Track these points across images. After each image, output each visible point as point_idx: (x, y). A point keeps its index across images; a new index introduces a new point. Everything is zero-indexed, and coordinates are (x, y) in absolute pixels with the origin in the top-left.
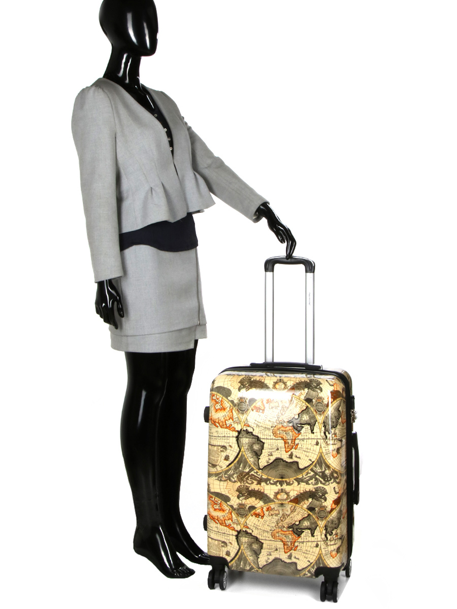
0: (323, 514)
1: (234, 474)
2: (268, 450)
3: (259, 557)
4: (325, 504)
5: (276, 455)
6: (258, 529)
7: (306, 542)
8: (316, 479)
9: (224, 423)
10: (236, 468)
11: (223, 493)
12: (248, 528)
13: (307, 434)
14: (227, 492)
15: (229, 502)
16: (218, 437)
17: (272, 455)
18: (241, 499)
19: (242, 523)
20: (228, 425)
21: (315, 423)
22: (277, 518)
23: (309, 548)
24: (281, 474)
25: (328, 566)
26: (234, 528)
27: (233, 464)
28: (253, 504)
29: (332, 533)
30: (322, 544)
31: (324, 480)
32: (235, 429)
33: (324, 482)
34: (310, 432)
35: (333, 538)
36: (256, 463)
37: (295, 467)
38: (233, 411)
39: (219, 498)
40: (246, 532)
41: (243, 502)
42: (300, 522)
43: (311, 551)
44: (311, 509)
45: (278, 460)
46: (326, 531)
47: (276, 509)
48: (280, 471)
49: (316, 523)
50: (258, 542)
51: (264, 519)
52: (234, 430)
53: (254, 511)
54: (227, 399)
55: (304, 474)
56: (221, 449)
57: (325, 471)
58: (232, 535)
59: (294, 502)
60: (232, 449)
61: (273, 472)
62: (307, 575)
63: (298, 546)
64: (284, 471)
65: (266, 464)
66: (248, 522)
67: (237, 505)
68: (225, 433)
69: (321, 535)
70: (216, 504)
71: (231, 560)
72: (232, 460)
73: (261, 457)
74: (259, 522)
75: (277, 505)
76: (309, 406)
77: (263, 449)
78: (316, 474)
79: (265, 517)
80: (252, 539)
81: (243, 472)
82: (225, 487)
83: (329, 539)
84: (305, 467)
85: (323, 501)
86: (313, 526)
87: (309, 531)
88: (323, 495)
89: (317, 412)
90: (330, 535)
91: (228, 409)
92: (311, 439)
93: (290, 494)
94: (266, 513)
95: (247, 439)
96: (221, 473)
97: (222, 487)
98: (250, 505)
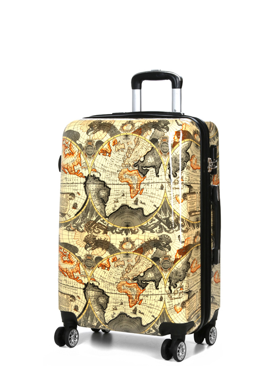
0: (167, 265)
1: (81, 223)
2: (114, 197)
3: (105, 312)
4: (169, 253)
5: (122, 201)
6: (104, 281)
7: (151, 295)
8: (161, 227)
9: (73, 169)
10: (84, 216)
11: (72, 244)
12: (95, 280)
13: (152, 178)
14: (75, 243)
15: (77, 253)
16: (67, 183)
17: (118, 202)
18: (88, 249)
19: (89, 275)
20: (76, 171)
21: (160, 165)
22: (122, 269)
23: (154, 301)
24: (126, 222)
25: (172, 322)
26: (82, 281)
27: (81, 212)
28: (100, 255)
29: (176, 285)
30: (166, 297)
31: (169, 228)
32: (83, 174)
33: (168, 229)
34: (155, 175)
35: (177, 291)
36: (103, 210)
37: (140, 214)
38: (81, 156)
39: (68, 249)
40: (93, 285)
41: (90, 254)
42: (144, 274)
43: (155, 305)
44: (155, 259)
45: (124, 206)
46: (170, 283)
47: (121, 260)
48: (126, 219)
49: (160, 274)
50: (104, 295)
51: (110, 271)
52: (82, 176)
53: (101, 262)
54: (76, 142)
55: (149, 221)
56: (70, 197)
57: (169, 218)
58: (80, 288)
59: (139, 252)
60: (80, 197)
61: (119, 220)
62: (152, 331)
63: (142, 299)
64: (129, 219)
65: (112, 212)
66: (95, 274)
67: (84, 256)
68: (74, 179)
69: (165, 288)
70: (65, 256)
71: (80, 316)
72: (80, 209)
73: (107, 204)
74: (106, 274)
75: (122, 256)
76: (155, 147)
77: (109, 195)
78: (160, 220)
79: (111, 269)
80: (99, 293)
81: (90, 220)
82: (73, 237)
83: (173, 292)
84: (150, 214)
85: (167, 250)
86: (158, 278)
87: (153, 283)
88: (167, 244)
89: (162, 154)
90: (174, 288)
91: (76, 153)
92: (156, 183)
93: (135, 243)
94: (112, 264)
95: (95, 185)
96: (69, 222)
97: (70, 237)
98: (96, 256)
